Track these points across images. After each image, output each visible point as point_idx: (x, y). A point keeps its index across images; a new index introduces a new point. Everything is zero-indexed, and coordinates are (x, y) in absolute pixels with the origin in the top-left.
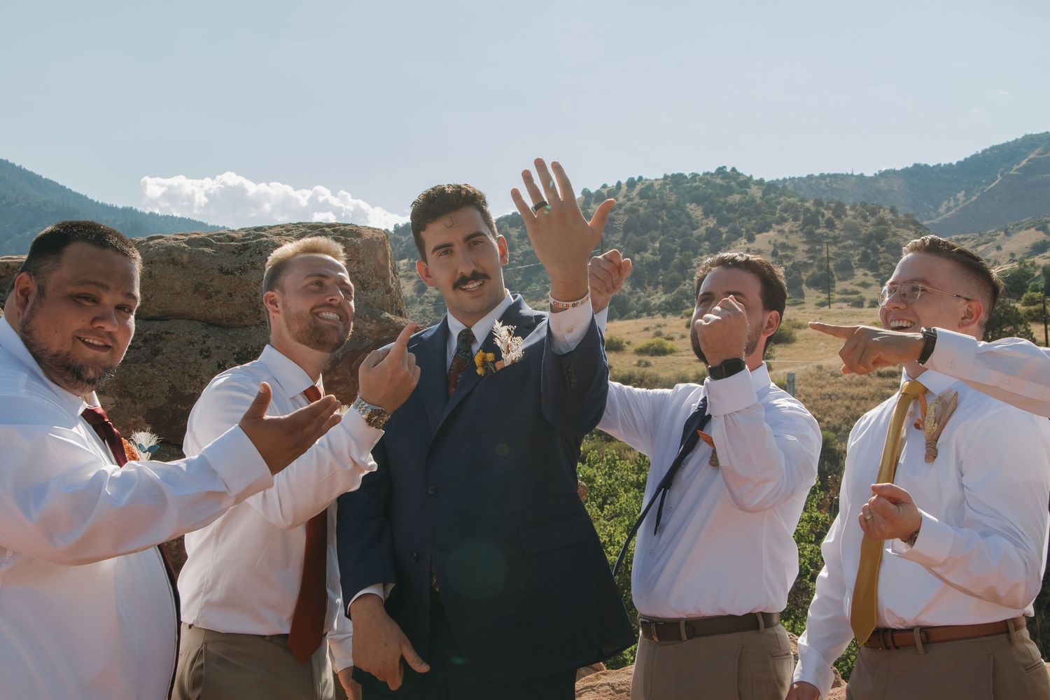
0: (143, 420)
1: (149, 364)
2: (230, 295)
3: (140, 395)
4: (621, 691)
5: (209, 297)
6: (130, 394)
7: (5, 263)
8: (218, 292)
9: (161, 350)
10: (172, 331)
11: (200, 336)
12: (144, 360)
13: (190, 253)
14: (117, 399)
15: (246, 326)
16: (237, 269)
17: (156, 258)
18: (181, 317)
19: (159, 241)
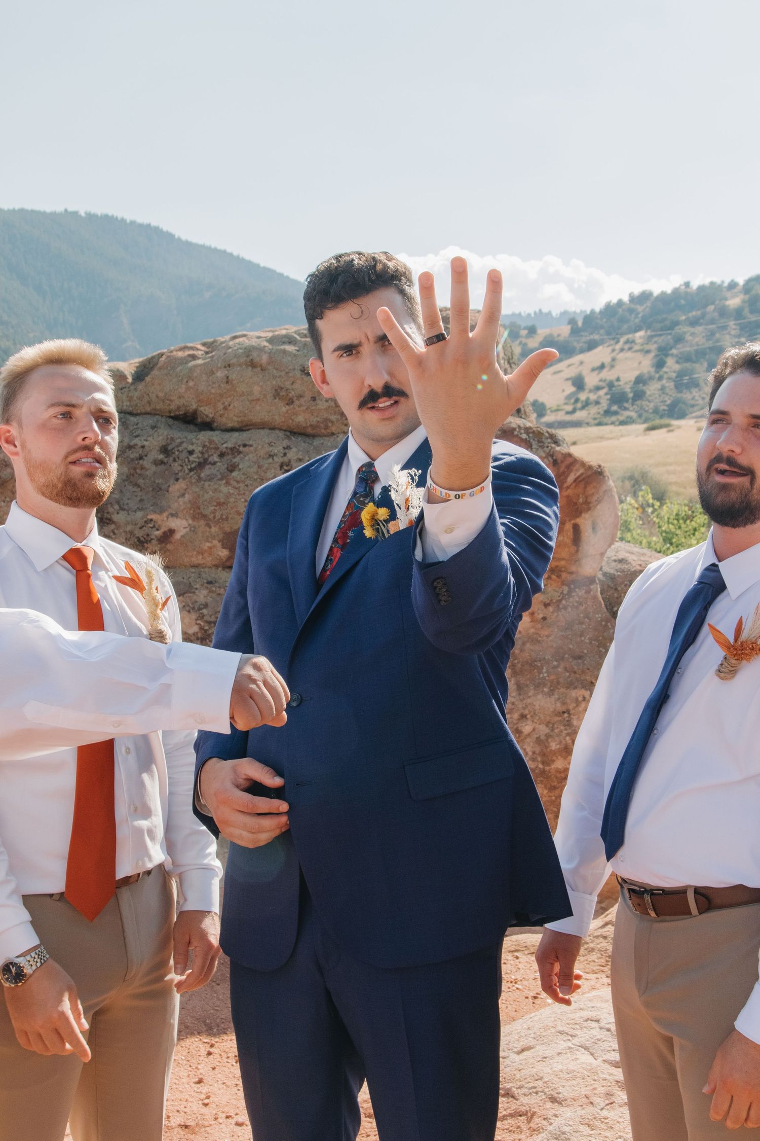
0: (219, 545)
1: (224, 482)
2: (315, 399)
3: (214, 517)
5: (291, 402)
6: (204, 516)
8: (300, 396)
9: (238, 465)
10: (251, 443)
11: (281, 448)
12: (220, 476)
13: (270, 353)
14: (190, 522)
15: (333, 434)
17: (234, 361)
18: (262, 426)
19: (241, 340)
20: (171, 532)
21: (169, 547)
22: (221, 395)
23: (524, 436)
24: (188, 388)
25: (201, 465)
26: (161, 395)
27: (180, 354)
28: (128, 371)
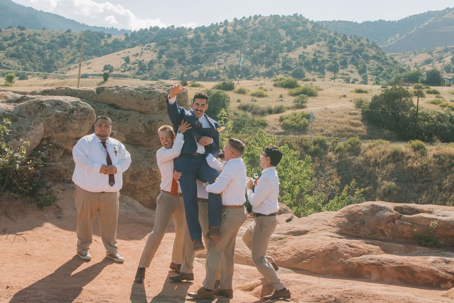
0: (124, 137)
2: (146, 105)
5: (141, 105)
6: (121, 131)
8: (143, 104)
9: (129, 119)
10: (131, 114)
11: (138, 116)
12: (124, 121)
13: (135, 93)
14: (117, 131)
15: (150, 114)
16: (149, 98)
17: (127, 94)
18: (133, 110)
19: (127, 88)
22: (123, 102)
24: (114, 98)
25: (120, 118)
26: (106, 99)
27: (110, 89)
28: (95, 91)
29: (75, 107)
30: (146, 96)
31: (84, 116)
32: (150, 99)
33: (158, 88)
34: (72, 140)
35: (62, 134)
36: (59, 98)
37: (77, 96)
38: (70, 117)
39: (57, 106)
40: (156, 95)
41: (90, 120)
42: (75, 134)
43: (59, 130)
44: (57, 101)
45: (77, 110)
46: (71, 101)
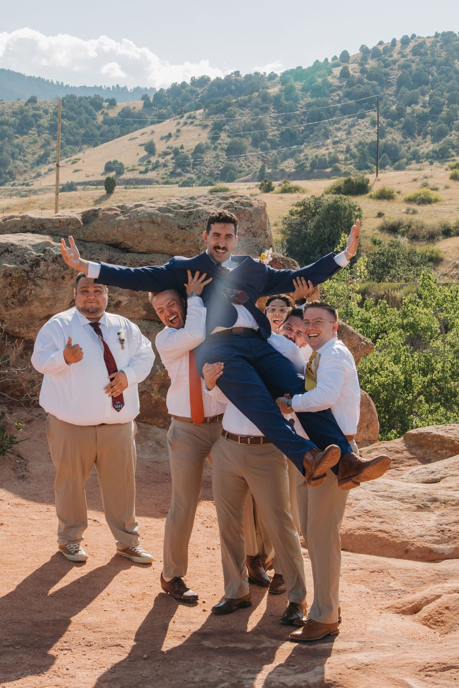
0: (142, 309)
2: (184, 241)
4: (391, 451)
5: (173, 241)
7: (59, 219)
8: (177, 239)
13: (161, 217)
14: (129, 298)
16: (187, 226)
17: (144, 220)
18: (158, 252)
19: (142, 208)
20: (120, 302)
21: (119, 309)
22: (137, 236)
23: (282, 262)
24: (118, 231)
26: (102, 233)
27: (110, 213)
28: (79, 218)
29: (42, 254)
30: (183, 222)
31: (60, 270)
32: (191, 227)
33: (205, 204)
34: (41, 320)
35: (19, 310)
36: (9, 239)
37: (45, 231)
38: (32, 275)
39: (6, 254)
40: (203, 218)
41: (72, 278)
42: (45, 309)
43: (13, 303)
44: (6, 244)
45: (45, 260)
46: (33, 243)
